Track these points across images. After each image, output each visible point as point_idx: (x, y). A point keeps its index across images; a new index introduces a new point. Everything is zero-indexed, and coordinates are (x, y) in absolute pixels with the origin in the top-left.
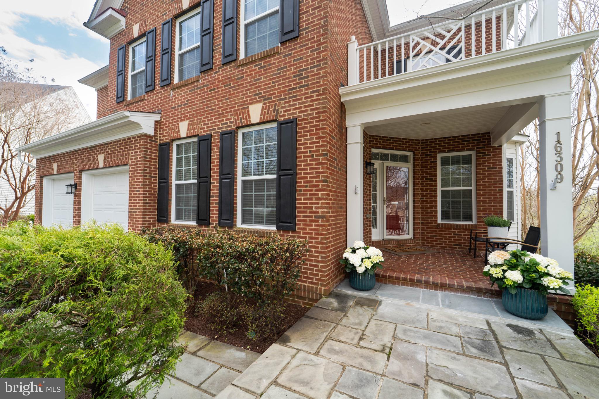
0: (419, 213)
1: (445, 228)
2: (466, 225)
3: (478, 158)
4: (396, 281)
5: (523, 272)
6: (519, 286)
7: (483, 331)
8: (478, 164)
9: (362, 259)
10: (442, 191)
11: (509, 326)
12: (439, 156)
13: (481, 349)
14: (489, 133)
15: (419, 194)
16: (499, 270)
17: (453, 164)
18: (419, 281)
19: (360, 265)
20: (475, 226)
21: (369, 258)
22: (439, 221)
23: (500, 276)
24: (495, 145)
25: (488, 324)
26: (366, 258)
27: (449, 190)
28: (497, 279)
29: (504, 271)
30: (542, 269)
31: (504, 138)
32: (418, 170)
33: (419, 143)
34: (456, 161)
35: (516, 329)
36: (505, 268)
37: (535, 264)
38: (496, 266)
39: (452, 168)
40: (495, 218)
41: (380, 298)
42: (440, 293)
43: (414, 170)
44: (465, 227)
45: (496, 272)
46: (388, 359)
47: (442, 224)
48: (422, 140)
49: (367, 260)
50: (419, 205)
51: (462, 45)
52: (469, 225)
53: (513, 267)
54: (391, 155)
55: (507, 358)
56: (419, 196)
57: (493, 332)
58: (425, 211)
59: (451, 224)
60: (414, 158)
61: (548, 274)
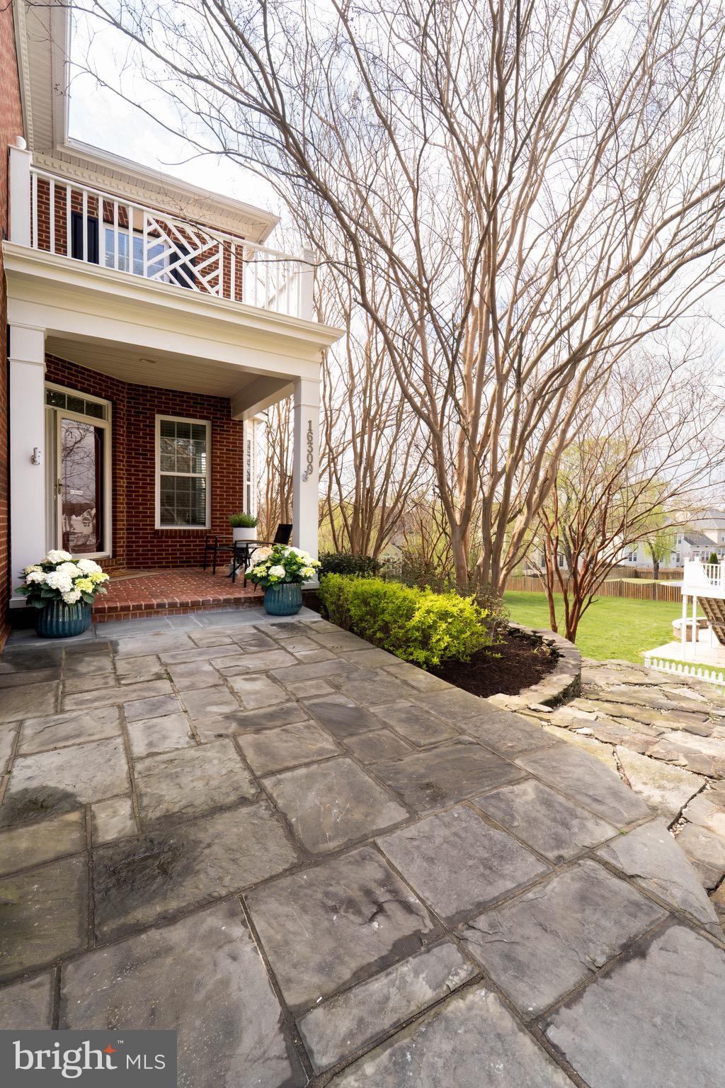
0: (122, 512)
1: (166, 537)
2: (197, 531)
3: (213, 432)
4: (123, 613)
5: (285, 565)
6: (282, 582)
7: (254, 634)
8: (213, 442)
9: (74, 580)
10: (162, 477)
11: (273, 625)
12: (159, 418)
13: (259, 646)
14: (229, 399)
15: (122, 478)
16: (263, 568)
17: (180, 436)
18: (161, 606)
19: (72, 590)
20: (209, 531)
21: (86, 576)
22: (158, 526)
23: (264, 574)
24: (236, 418)
25: (255, 628)
26: (79, 577)
27: (173, 477)
28: (263, 578)
29: (268, 568)
30: (299, 560)
31: (246, 413)
32: (122, 435)
33: (123, 388)
34: (184, 432)
35: (281, 626)
36: (268, 564)
37: (293, 556)
38: (258, 565)
39: (178, 443)
40: (233, 518)
41: (114, 637)
42: (192, 616)
43: (113, 434)
44: (197, 534)
45: (261, 572)
46: (172, 681)
47: (162, 531)
48: (129, 384)
49: (83, 580)
50: (122, 499)
51: (220, 272)
52: (202, 531)
53: (276, 562)
54: (69, 397)
55: (283, 644)
56: (123, 483)
57: (263, 632)
58: (133, 508)
59: (176, 531)
60: (113, 413)
61: (303, 565)
